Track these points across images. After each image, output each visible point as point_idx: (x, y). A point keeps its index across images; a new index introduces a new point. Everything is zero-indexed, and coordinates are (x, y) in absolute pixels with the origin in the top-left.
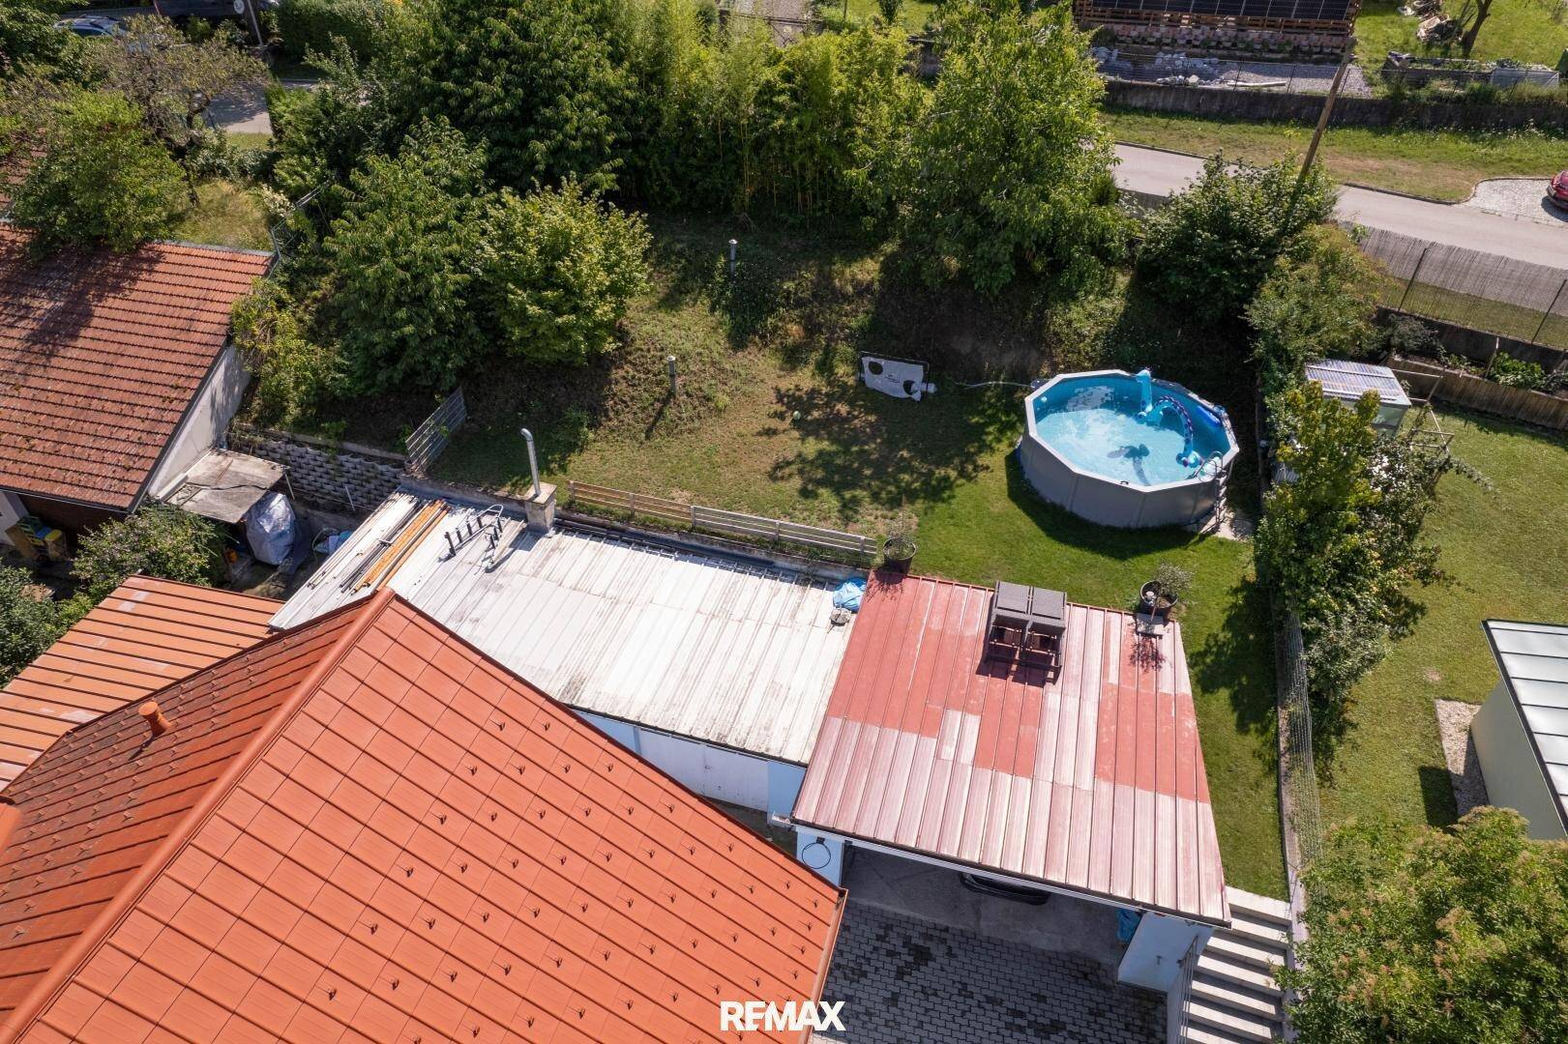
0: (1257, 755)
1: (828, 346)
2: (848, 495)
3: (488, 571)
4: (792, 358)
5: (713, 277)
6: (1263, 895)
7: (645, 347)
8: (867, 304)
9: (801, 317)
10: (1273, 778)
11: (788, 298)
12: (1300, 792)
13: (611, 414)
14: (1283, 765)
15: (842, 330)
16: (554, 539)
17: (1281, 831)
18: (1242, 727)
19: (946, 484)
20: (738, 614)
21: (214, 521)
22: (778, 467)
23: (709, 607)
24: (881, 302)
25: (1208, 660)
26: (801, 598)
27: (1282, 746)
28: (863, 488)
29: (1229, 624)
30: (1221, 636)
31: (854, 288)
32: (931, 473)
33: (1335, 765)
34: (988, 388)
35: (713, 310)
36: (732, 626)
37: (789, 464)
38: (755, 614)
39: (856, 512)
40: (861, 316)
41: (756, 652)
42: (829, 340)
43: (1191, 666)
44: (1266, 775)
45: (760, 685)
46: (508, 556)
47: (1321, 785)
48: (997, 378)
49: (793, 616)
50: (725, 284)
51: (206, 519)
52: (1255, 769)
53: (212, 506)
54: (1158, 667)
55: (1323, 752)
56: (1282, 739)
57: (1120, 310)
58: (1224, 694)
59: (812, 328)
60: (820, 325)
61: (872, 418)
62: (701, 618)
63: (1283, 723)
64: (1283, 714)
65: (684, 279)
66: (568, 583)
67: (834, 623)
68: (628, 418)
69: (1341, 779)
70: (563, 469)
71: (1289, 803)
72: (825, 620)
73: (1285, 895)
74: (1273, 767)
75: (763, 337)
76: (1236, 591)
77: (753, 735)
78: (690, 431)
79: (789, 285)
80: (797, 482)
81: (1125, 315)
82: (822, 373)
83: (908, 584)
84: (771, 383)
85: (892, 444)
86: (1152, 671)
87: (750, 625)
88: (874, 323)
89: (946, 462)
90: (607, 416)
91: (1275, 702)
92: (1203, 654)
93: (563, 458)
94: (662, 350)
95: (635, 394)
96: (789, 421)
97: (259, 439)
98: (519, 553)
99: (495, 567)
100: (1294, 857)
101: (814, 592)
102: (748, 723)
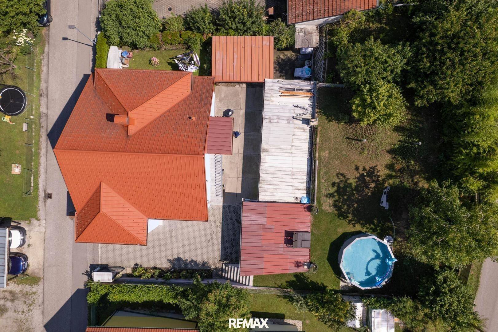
0: (282, 284)
1: (398, 176)
2: (335, 194)
3: (293, 117)
4: (390, 167)
5: (411, 139)
6: (253, 282)
7: (373, 129)
8: (412, 186)
9: (404, 167)
10: (278, 287)
11: (408, 162)
12: (274, 291)
13: (351, 126)
14: (280, 289)
15: (403, 180)
16: (307, 128)
17: (267, 287)
18: (287, 282)
19: (345, 217)
20: (294, 177)
21: (295, 42)
22: (342, 175)
23: (294, 170)
24: (413, 190)
25: (302, 277)
26: (302, 190)
27: (284, 289)
28: (339, 198)
29: (312, 282)
30: (308, 280)
31: (416, 182)
32: (349, 213)
33: (282, 299)
34: (391, 224)
35: (399, 141)
36: (290, 177)
37: (344, 177)
38: (295, 181)
39: (330, 198)
40: (408, 185)
41: (285, 184)
42: (399, 176)
43: (300, 273)
44: (278, 285)
45: (275, 187)
46: (299, 120)
47: (277, 295)
48: (395, 226)
49: (296, 189)
50: (408, 142)
51: (294, 40)
52: (279, 283)
53: (298, 39)
54: (295, 266)
55: (285, 297)
56: (286, 289)
57: (422, 261)
58: (294, 279)
59: (401, 171)
60: (403, 173)
61: (370, 194)
62: (291, 169)
63: (289, 290)
64: (292, 290)
65: (407, 130)
66: (294, 137)
67: (296, 198)
68: (351, 131)
69: (279, 299)
70: (329, 121)
71: (272, 289)
72: (296, 196)
73: (254, 286)
74: (280, 287)
75: (395, 157)
76: (323, 284)
77: (262, 189)
78: (351, 148)
79: (412, 162)
80: (337, 181)
81: (420, 262)
82: (386, 177)
83: (308, 213)
84: (378, 164)
85: (358, 201)
86: (294, 265)
87: (292, 180)
88: (406, 189)
89: (354, 215)
90: (350, 125)
91: (294, 289)
92: (303, 275)
93: (333, 119)
94: (374, 134)
95: (358, 131)
96: (363, 172)
97: (324, 35)
98: (301, 122)
99: (295, 118)
100: (261, 288)
101: (305, 192)
102: (265, 187)
